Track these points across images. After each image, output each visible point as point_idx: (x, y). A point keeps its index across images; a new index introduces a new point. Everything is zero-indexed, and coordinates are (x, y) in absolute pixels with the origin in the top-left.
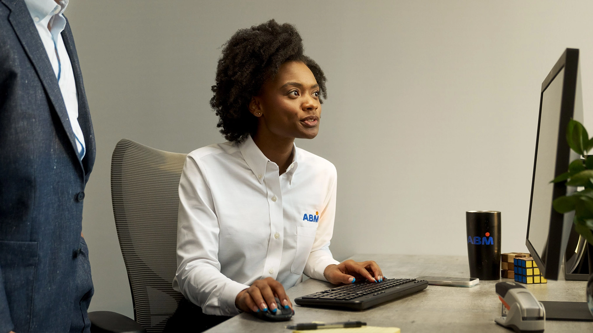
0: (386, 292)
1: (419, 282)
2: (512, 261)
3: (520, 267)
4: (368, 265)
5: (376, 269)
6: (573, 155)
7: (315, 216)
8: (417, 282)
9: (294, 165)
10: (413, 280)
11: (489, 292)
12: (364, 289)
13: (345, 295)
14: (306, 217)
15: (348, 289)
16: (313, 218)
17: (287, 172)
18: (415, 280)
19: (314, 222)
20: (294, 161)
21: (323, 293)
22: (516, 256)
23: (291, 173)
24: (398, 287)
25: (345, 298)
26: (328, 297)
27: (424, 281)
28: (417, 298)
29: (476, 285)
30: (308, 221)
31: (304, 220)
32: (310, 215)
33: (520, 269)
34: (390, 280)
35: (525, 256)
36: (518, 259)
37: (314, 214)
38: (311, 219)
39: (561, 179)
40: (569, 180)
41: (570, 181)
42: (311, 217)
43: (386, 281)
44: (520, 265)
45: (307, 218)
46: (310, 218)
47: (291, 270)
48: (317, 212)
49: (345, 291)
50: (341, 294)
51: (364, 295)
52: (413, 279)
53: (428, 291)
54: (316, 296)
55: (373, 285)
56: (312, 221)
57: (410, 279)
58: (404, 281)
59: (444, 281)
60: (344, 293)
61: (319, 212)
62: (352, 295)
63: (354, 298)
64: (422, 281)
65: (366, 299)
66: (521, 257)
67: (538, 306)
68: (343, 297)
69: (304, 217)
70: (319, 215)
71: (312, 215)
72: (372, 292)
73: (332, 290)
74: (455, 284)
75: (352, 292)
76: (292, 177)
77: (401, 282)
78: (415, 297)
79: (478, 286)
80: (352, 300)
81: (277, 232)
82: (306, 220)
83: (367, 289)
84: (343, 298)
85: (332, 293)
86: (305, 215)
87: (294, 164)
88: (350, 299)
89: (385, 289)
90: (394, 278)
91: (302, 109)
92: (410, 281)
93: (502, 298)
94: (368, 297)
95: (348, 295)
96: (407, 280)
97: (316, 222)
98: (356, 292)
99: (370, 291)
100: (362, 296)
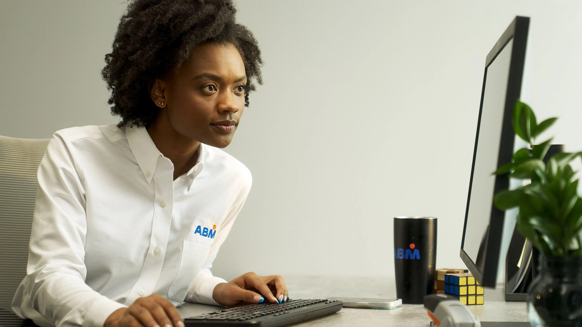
0: (290, 313)
1: (331, 302)
2: (443, 279)
3: (453, 285)
4: (272, 281)
5: (280, 286)
6: (519, 144)
7: (211, 230)
8: (328, 302)
9: (198, 167)
10: (324, 301)
11: (415, 314)
12: (263, 310)
13: (238, 316)
14: (199, 230)
15: (242, 310)
16: (208, 232)
17: (188, 175)
18: (327, 300)
19: (209, 237)
20: (198, 162)
21: (212, 314)
22: (447, 272)
23: (192, 177)
24: (305, 308)
25: (239, 318)
26: (218, 318)
27: (337, 301)
28: (327, 320)
29: (398, 307)
30: (201, 235)
31: (195, 233)
32: (205, 228)
33: (451, 287)
34: (295, 301)
35: (458, 272)
36: (450, 275)
37: (210, 227)
38: (205, 234)
39: (503, 170)
40: (513, 171)
41: (514, 173)
42: (206, 230)
43: (291, 302)
44: (451, 282)
45: (200, 232)
46: (204, 232)
47: (168, 293)
48: (215, 225)
49: (238, 312)
50: (233, 315)
51: (263, 315)
52: (325, 299)
53: (341, 314)
54: (202, 317)
55: (273, 306)
56: (206, 236)
57: (320, 300)
58: (313, 301)
59: (359, 302)
60: (238, 314)
61: (217, 226)
62: (246, 316)
63: (250, 319)
64: (335, 301)
65: (265, 319)
66: (453, 273)
67: (472, 319)
68: (236, 317)
69: (197, 229)
70: (217, 229)
71: (207, 229)
72: (273, 313)
73: (222, 312)
74: (372, 306)
75: (247, 313)
76: (193, 182)
77: (309, 302)
78: (325, 320)
79: (400, 309)
80: (247, 321)
81: (158, 246)
82: (198, 234)
83: (266, 309)
84: (236, 319)
85: (223, 315)
86: (199, 227)
87: (198, 165)
88: (245, 320)
89: (289, 309)
90: (300, 299)
91: (217, 110)
92: (320, 302)
93: (431, 312)
94: (267, 318)
95: (242, 315)
96: (317, 300)
97: (211, 238)
98: (252, 313)
99: (270, 311)
100: (260, 316)
